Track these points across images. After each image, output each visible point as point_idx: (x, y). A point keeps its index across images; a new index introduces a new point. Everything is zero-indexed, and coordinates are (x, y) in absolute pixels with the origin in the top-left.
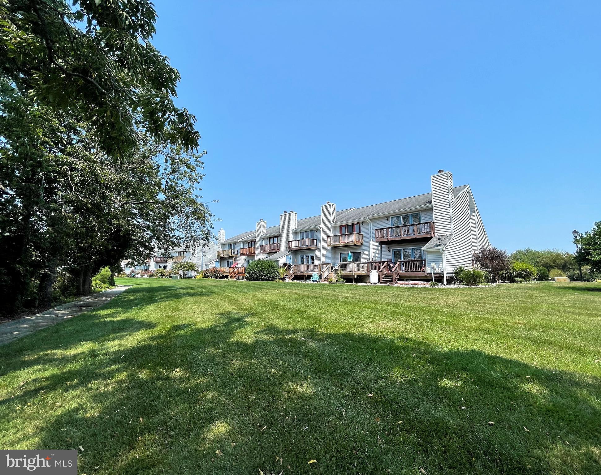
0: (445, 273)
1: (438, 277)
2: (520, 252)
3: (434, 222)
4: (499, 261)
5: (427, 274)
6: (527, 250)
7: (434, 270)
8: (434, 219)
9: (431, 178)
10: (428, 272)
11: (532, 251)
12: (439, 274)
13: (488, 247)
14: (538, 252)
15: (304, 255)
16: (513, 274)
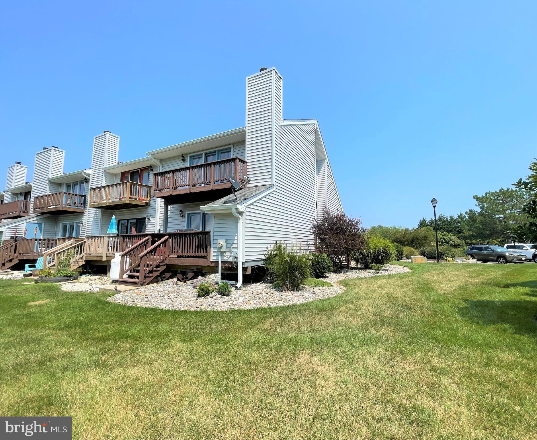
0: (240, 261)
1: (229, 269)
2: (374, 228)
3: (246, 160)
4: (348, 235)
5: (212, 262)
6: (379, 226)
7: (223, 253)
8: (247, 155)
9: (247, 80)
10: (213, 258)
11: (383, 227)
12: (231, 263)
13: (335, 213)
14: (387, 228)
15: (67, 223)
16: (368, 255)
